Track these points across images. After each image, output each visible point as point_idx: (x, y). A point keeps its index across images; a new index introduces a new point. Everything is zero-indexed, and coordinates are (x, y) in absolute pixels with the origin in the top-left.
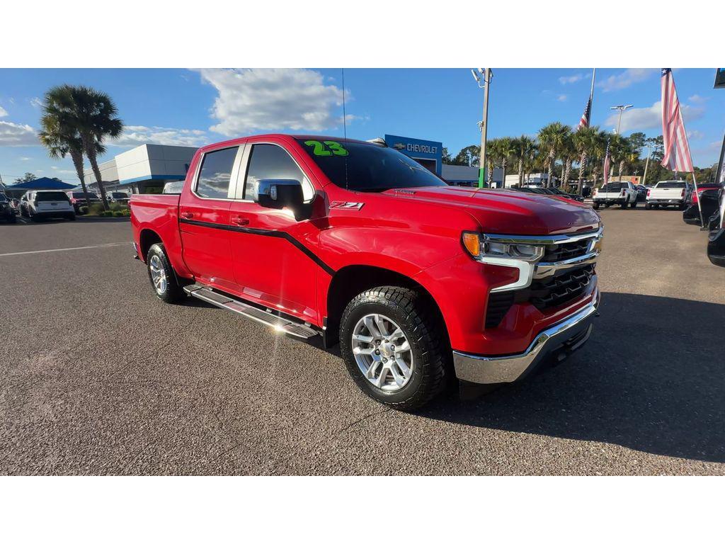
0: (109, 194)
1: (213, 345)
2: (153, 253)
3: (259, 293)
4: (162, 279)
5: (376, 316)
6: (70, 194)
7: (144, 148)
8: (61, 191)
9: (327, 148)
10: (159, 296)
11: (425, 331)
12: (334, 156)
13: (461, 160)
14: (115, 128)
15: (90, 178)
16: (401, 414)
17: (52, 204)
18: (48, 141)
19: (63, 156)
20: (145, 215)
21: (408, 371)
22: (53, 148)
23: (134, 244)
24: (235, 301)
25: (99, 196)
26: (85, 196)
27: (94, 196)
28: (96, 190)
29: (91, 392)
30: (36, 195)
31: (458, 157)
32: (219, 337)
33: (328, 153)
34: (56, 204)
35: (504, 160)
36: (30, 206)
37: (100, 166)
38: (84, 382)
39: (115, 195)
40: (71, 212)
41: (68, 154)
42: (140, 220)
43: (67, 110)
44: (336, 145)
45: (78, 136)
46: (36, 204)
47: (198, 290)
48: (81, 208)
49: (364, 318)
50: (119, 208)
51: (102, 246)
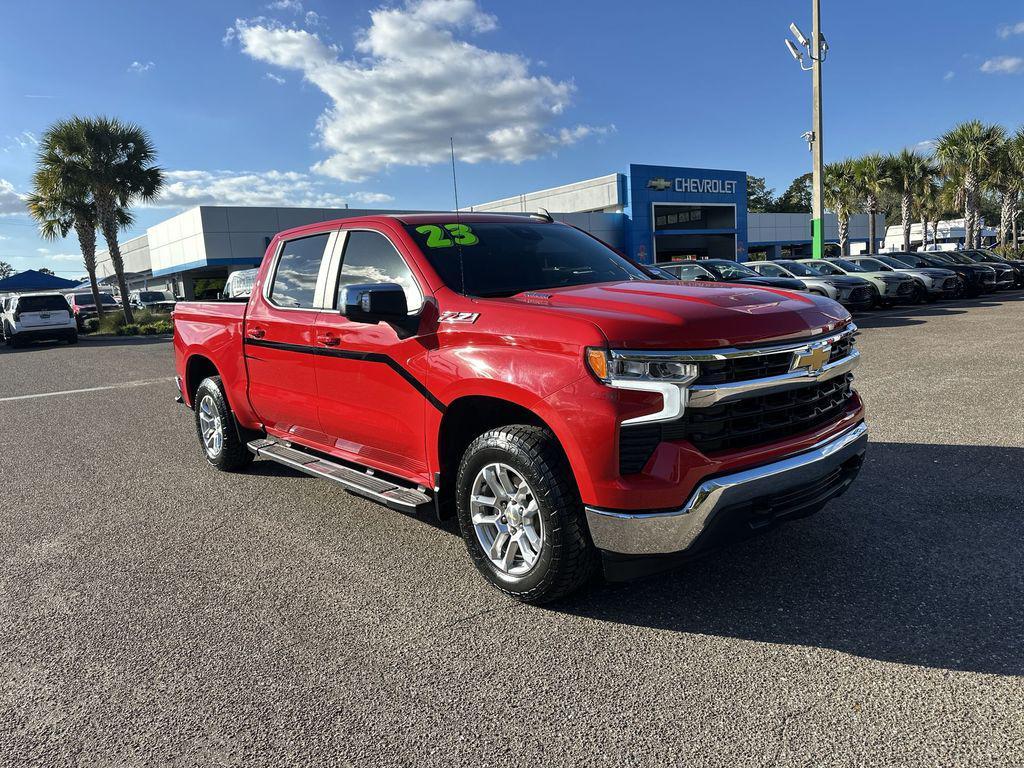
0: (134, 294)
1: (286, 526)
2: (205, 391)
3: (356, 447)
4: (216, 432)
5: (497, 465)
6: (70, 297)
7: (196, 212)
8: (56, 293)
9: (447, 235)
10: (212, 461)
11: (553, 481)
12: (456, 247)
13: (795, 201)
14: (149, 183)
15: (105, 268)
16: (534, 610)
17: (43, 317)
18: (42, 211)
19: (64, 235)
20: (194, 334)
21: (538, 542)
22: (50, 222)
23: (177, 379)
24: (322, 460)
25: (118, 299)
26: (96, 301)
27: (109, 299)
28: (114, 289)
29: (114, 583)
30: (17, 302)
31: (788, 196)
32: (295, 517)
33: (447, 243)
34: (48, 316)
35: (869, 199)
36: (6, 321)
37: (122, 247)
38: (104, 572)
39: (144, 297)
40: (73, 328)
41: (73, 232)
42: (188, 342)
43: (76, 158)
44: (463, 229)
45: (89, 199)
46: (17, 319)
47: (270, 447)
48: (87, 322)
49: (484, 471)
50: (150, 320)
51: (122, 385)
